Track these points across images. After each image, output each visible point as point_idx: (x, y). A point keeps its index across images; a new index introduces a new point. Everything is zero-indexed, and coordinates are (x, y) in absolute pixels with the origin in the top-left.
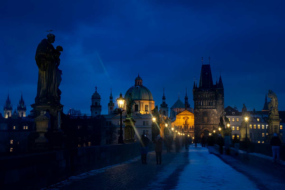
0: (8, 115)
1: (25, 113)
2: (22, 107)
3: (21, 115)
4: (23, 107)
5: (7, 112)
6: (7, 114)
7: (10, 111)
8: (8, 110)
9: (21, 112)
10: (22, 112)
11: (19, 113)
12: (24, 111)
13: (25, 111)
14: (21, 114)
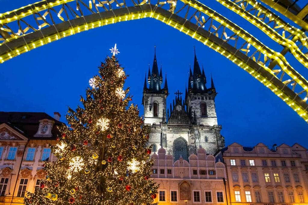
0: (152, 111)
1: (213, 106)
2: (200, 88)
3: (199, 110)
4: (203, 88)
5: (149, 102)
6: (148, 109)
7: (159, 99)
8: (152, 96)
9: (198, 101)
10: (200, 100)
11: (193, 106)
12: (210, 99)
13: (213, 99)
14: (198, 106)
